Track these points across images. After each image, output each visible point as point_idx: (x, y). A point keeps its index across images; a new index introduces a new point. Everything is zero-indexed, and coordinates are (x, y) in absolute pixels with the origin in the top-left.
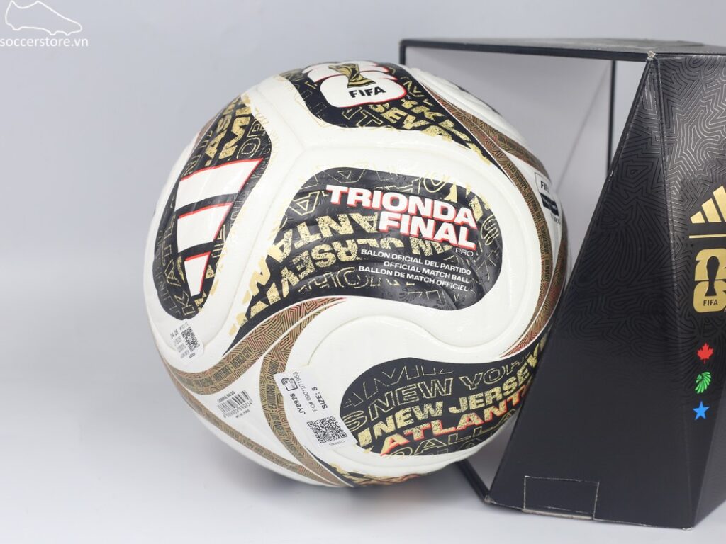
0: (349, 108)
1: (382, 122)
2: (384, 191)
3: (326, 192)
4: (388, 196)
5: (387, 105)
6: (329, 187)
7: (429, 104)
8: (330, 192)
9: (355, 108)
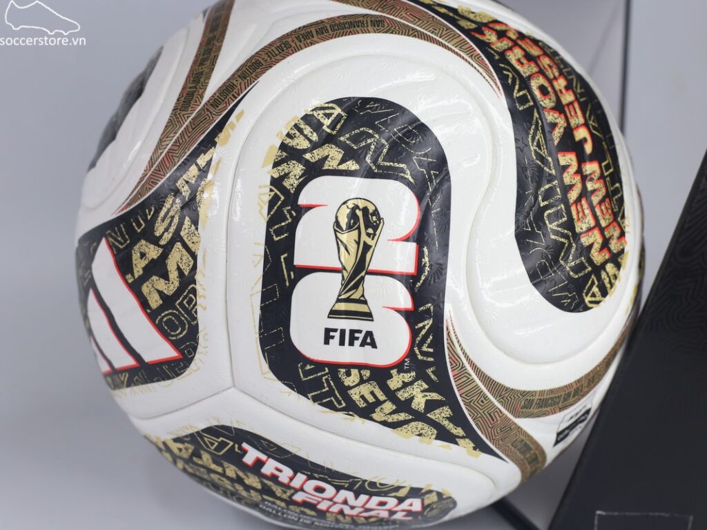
0: (311, 362)
1: (344, 405)
2: (310, 478)
3: (240, 448)
4: (313, 483)
5: (367, 373)
6: (245, 445)
7: (433, 377)
8: (245, 452)
9: (320, 365)
